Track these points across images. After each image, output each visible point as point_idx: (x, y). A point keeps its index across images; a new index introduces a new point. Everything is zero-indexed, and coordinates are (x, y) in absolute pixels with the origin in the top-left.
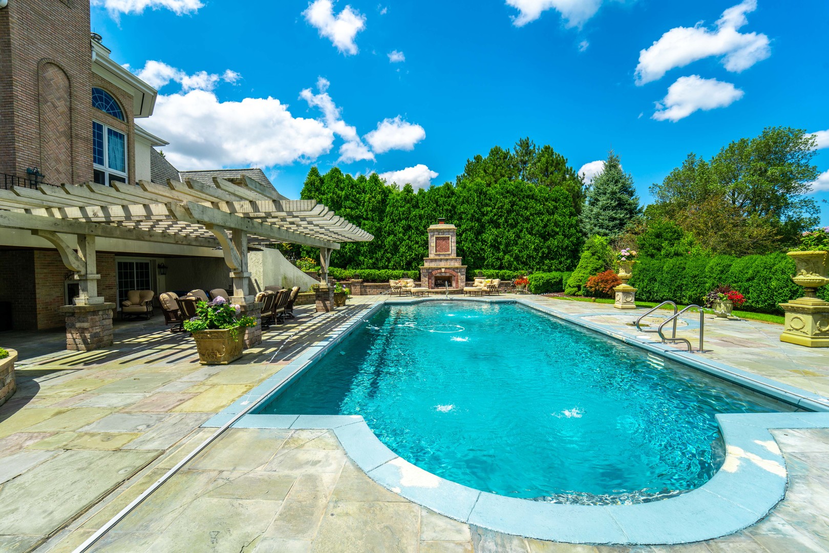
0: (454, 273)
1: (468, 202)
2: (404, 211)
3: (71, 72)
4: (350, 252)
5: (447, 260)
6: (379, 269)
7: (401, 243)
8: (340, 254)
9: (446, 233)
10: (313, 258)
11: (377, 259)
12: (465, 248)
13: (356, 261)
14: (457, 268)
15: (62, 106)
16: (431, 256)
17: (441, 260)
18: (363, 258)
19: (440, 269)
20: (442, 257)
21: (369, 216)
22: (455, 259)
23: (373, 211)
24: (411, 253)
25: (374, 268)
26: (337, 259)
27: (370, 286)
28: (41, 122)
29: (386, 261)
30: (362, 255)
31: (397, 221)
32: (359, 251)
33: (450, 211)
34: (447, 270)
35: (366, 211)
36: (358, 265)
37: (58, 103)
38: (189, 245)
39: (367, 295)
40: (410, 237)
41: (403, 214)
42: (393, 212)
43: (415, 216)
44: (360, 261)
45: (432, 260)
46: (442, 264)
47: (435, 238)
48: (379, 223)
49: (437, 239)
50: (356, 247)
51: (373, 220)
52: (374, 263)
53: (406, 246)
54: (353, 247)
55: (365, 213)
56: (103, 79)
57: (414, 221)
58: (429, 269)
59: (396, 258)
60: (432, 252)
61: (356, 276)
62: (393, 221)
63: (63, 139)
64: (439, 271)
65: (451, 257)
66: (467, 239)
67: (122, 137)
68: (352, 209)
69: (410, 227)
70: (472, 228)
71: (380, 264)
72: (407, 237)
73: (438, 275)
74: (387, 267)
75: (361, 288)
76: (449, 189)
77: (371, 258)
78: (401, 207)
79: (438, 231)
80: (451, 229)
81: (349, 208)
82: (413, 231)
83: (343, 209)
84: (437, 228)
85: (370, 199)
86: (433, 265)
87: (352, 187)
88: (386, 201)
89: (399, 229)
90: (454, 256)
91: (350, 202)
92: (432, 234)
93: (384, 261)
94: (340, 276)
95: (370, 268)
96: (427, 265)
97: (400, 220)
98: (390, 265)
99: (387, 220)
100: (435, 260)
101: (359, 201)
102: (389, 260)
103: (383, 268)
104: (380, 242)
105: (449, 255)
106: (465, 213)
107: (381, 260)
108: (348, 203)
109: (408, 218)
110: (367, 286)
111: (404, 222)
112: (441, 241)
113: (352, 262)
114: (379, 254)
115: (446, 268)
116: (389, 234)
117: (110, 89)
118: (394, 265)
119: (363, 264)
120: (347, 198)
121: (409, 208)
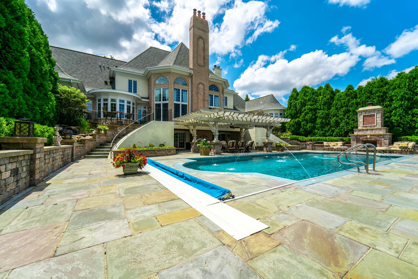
0: (378, 138)
1: (399, 87)
2: (345, 102)
3: (204, 83)
4: (309, 128)
5: (372, 130)
6: (326, 136)
7: (342, 121)
8: (304, 129)
9: (372, 112)
10: (290, 132)
11: (325, 131)
12: (393, 121)
13: (313, 132)
14: (381, 135)
15: (202, 93)
16: (360, 128)
17: (367, 130)
18: (317, 130)
19: (366, 136)
20: (368, 128)
21: (322, 108)
22: (380, 129)
23: (324, 104)
24: (348, 126)
25: (324, 136)
26: (303, 132)
27: (318, 146)
28: (198, 99)
29: (332, 132)
30: (317, 129)
31: (340, 108)
32: (315, 127)
33: (382, 96)
34: (372, 137)
35: (320, 105)
36: (314, 135)
37: (201, 93)
38: (222, 127)
39: (316, 150)
40: (348, 117)
41: (344, 104)
42: (337, 103)
43: (353, 103)
44: (315, 132)
45: (360, 130)
46: (369, 133)
47: (362, 116)
48: (328, 111)
49: (364, 116)
50: (314, 125)
51: (324, 110)
52: (324, 133)
53: (345, 122)
54: (311, 125)
55: (319, 107)
56: (213, 82)
57: (352, 107)
58: (357, 136)
59: (337, 130)
60: (360, 125)
61: (311, 140)
62: (337, 109)
63: (202, 102)
64: (365, 137)
65: (376, 128)
66: (396, 114)
67: (218, 96)
68: (311, 105)
69: (349, 111)
70: (401, 105)
71: (327, 134)
72: (346, 117)
73: (365, 140)
74: (332, 135)
75: (312, 147)
76: (382, 81)
77: (322, 131)
78: (343, 99)
79: (365, 111)
80: (376, 109)
81: (310, 105)
82: (351, 113)
83: (307, 106)
84: (364, 109)
85: (322, 98)
86: (360, 133)
87: (313, 94)
88: (334, 98)
89: (341, 112)
90: (379, 126)
91: (311, 102)
92: (360, 114)
93: (329, 132)
94: (303, 140)
95: (321, 136)
96: (356, 133)
97: (342, 107)
98: (334, 134)
99: (333, 108)
100: (363, 130)
101: (316, 100)
102: (333, 131)
103: (329, 136)
104: (328, 122)
105: (374, 126)
106: (396, 96)
107: (328, 131)
108: (309, 103)
109: (348, 105)
110: (316, 145)
111: (344, 108)
112: (367, 118)
113: (311, 133)
114: (327, 129)
115: (371, 135)
116: (334, 116)
117: (215, 84)
118: (336, 134)
119: (317, 134)
120: (309, 100)
121: (349, 99)
